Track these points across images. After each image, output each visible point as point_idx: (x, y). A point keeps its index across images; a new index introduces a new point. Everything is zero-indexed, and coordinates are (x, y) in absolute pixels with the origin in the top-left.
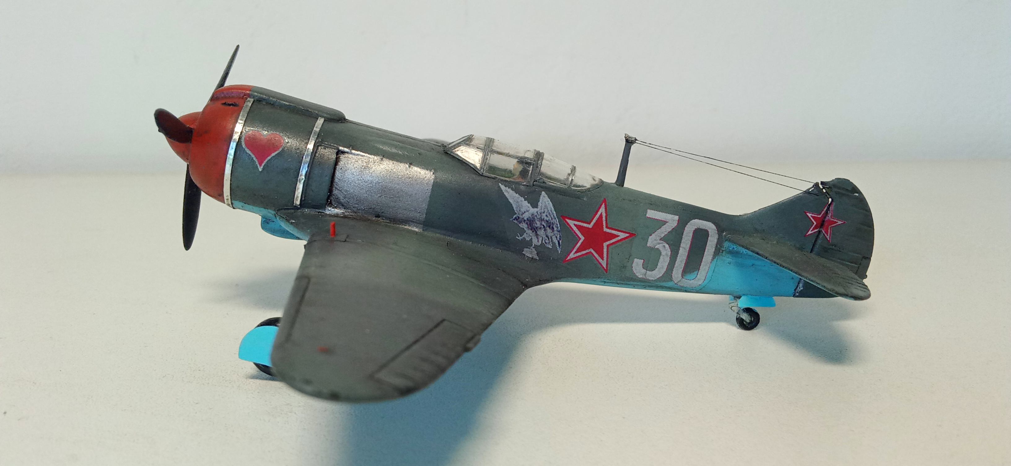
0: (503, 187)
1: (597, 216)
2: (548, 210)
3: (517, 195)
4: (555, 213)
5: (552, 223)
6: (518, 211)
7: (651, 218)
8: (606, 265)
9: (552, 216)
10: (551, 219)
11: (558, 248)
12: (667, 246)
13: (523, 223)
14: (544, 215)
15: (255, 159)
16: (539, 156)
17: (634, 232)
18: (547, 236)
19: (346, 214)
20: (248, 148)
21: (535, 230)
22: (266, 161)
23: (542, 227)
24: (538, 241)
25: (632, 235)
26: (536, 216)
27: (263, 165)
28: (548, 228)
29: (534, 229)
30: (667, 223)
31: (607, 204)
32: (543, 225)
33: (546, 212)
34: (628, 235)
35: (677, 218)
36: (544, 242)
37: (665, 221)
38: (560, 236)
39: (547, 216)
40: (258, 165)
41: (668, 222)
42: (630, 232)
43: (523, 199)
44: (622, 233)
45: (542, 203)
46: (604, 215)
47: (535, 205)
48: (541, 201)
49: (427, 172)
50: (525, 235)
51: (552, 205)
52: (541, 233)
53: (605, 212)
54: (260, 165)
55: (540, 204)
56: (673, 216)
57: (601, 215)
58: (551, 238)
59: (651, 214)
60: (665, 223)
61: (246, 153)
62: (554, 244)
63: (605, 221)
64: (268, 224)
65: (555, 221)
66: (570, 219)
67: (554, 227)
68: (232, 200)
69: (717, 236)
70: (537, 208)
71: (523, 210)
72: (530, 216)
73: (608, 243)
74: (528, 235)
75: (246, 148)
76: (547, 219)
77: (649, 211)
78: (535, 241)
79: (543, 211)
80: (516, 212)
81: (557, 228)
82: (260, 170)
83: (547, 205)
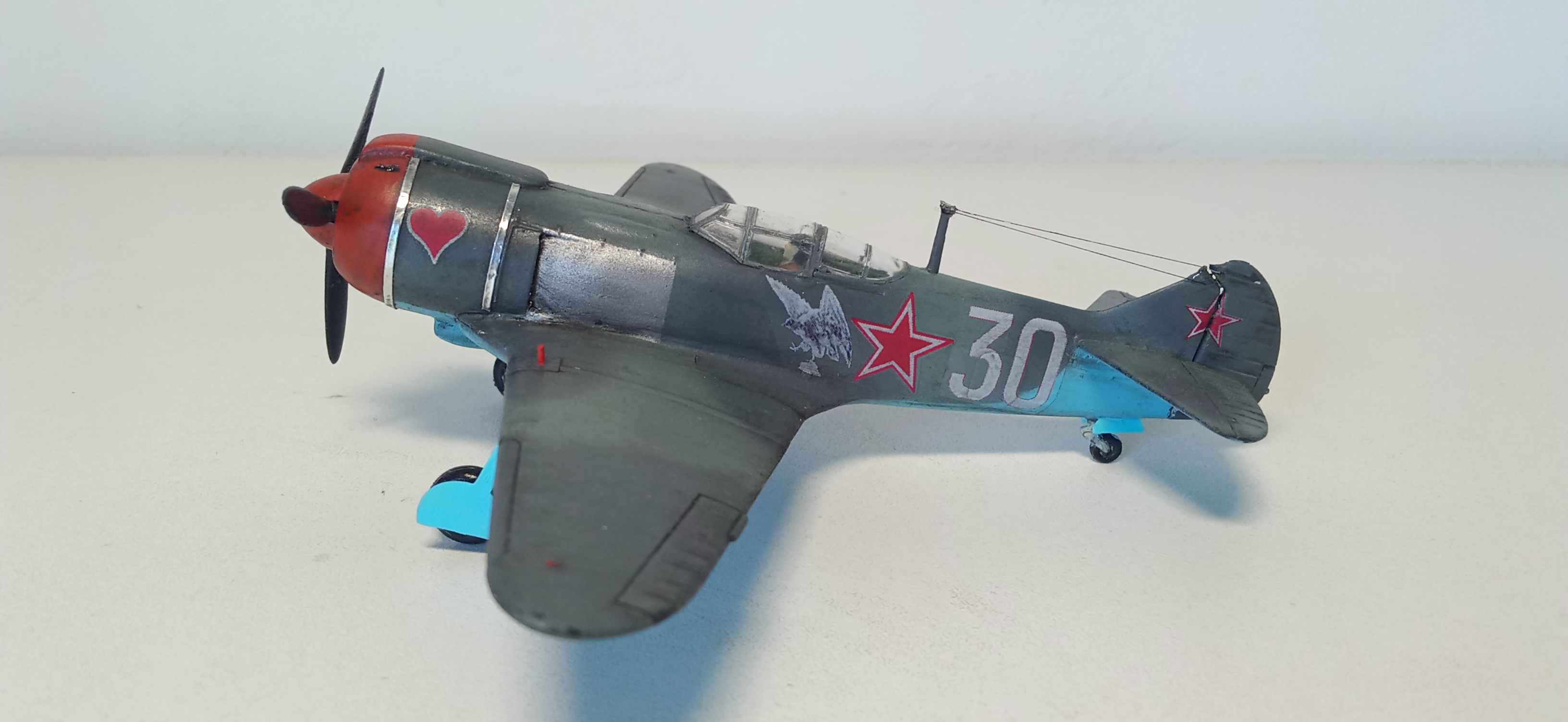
0: (771, 280)
1: (902, 317)
2: (834, 311)
3: (791, 291)
4: (843, 314)
5: (839, 328)
6: (793, 312)
7: (975, 318)
8: (912, 382)
9: (839, 318)
10: (837, 323)
11: (847, 360)
12: (997, 355)
13: (799, 328)
14: (828, 317)
15: (426, 247)
16: (821, 232)
17: (951, 338)
18: (832, 346)
19: (554, 320)
20: (416, 233)
21: (816, 338)
22: (442, 250)
23: (826, 333)
24: (820, 352)
25: (948, 342)
26: (817, 319)
27: (438, 255)
28: (833, 335)
29: (815, 336)
30: (998, 325)
31: (915, 299)
32: (827, 331)
33: (830, 314)
34: (943, 342)
35: (1011, 316)
36: (827, 353)
37: (994, 322)
38: (850, 346)
39: (832, 318)
40: (431, 256)
41: (998, 323)
42: (947, 338)
43: (799, 297)
44: (936, 340)
45: (825, 302)
46: (911, 315)
47: (815, 304)
48: (823, 298)
49: (667, 262)
50: (802, 345)
51: (839, 303)
52: (824, 341)
53: (912, 311)
54: (434, 256)
55: (822, 303)
56: (1006, 314)
57: (907, 316)
58: (838, 347)
59: (976, 312)
60: (994, 324)
61: (415, 240)
62: (841, 355)
63: (912, 324)
64: (444, 330)
65: (844, 326)
66: (864, 322)
67: (842, 333)
68: (395, 300)
69: (1065, 340)
70: (819, 308)
71: (799, 311)
72: (809, 319)
73: (916, 353)
74: (807, 343)
75: (414, 233)
76: (833, 323)
77: (972, 308)
78: (815, 353)
79: (826, 312)
80: (789, 314)
81: (846, 334)
82: (434, 263)
83: (833, 304)
